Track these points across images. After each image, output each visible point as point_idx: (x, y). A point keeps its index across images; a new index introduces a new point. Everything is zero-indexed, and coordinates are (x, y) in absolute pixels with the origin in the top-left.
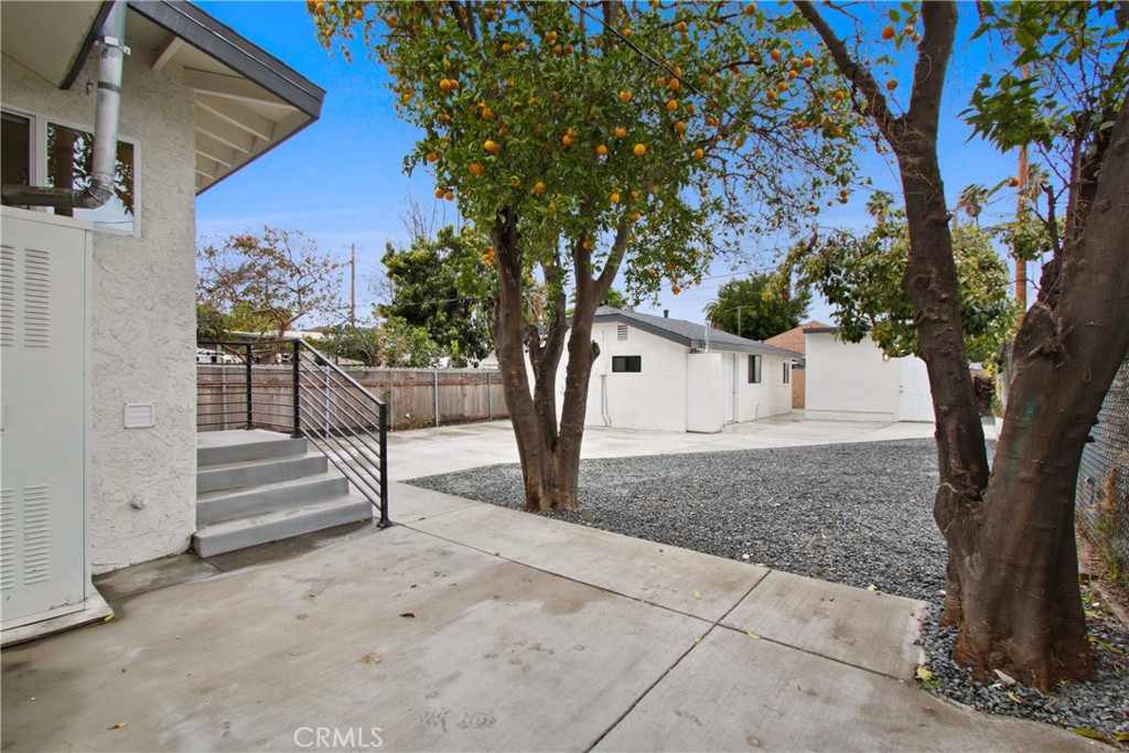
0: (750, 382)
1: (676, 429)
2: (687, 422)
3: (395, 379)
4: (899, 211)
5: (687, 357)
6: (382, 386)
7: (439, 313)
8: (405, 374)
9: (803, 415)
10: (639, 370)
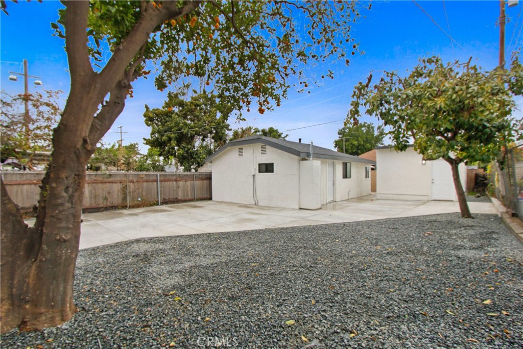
0: (343, 178)
1: (293, 207)
2: (299, 203)
3: (131, 178)
4: (430, 59)
5: (299, 163)
6: (121, 182)
7: (172, 142)
8: (138, 175)
9: (375, 196)
10: (272, 171)
